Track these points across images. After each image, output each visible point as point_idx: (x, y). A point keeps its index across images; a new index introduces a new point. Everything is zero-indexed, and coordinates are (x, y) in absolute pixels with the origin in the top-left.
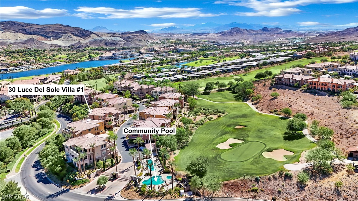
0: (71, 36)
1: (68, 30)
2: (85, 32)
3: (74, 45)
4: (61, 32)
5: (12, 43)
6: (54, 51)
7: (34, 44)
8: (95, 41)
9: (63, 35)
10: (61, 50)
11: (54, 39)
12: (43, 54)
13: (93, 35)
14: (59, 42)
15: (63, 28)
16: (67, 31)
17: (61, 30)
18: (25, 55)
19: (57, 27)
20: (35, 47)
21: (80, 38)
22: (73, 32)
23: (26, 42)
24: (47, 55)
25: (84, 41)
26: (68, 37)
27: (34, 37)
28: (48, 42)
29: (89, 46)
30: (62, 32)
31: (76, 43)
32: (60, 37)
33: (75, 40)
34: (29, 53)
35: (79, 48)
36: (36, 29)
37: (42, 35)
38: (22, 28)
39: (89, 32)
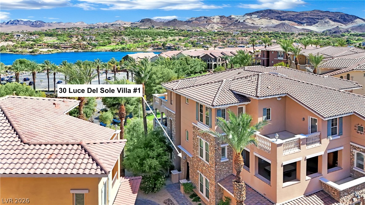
0: (328, 21)
1: (327, 16)
2: (348, 17)
3: (330, 30)
4: (317, 17)
5: (264, 27)
6: (303, 34)
7: (283, 28)
8: (360, 26)
9: (319, 20)
10: (311, 34)
11: (306, 25)
12: (290, 37)
13: (358, 20)
14: (313, 28)
15: (321, 14)
16: (324, 17)
17: (318, 16)
19: (314, 13)
20: (283, 30)
21: (339, 24)
22: (332, 17)
23: (276, 27)
24: (293, 38)
25: (343, 27)
26: (325, 22)
27: (286, 22)
28: (300, 27)
29: (350, 32)
30: (319, 17)
31: (333, 29)
32: (315, 23)
33: (333, 25)
34: (275, 36)
35: (336, 33)
36: (291, 16)
37: (295, 22)
38: (278, 15)
39: (353, 17)
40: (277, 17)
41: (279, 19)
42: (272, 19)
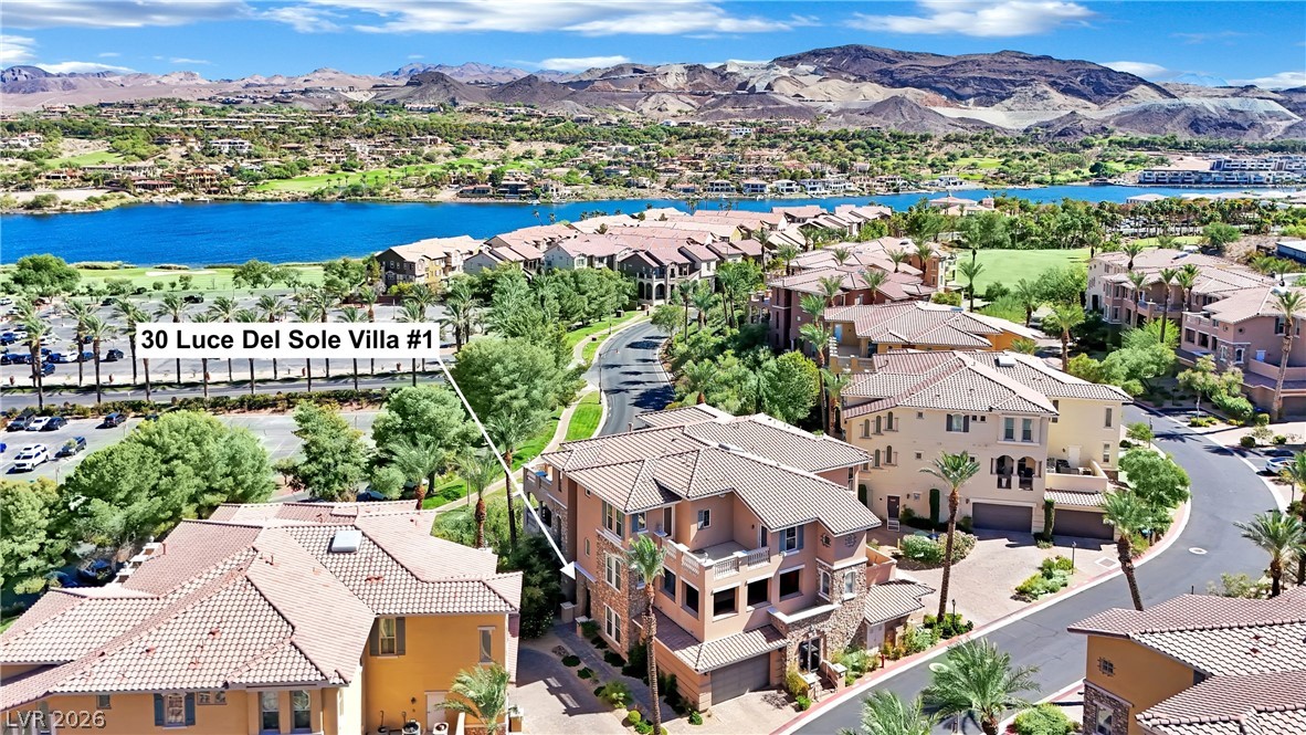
0: (1046, 92)
1: (1041, 73)
2: (1110, 79)
3: (1048, 125)
4: (1011, 78)
5: (834, 111)
6: (959, 140)
7: (898, 117)
8: (1146, 111)
9: (1018, 89)
10: (985, 140)
11: (978, 104)
12: (917, 149)
13: (1140, 89)
14: (994, 116)
15: (1023, 66)
16: (1033, 77)
17: (1015, 72)
18: (852, 150)
19: (1002, 62)
20: (896, 125)
21: (1081, 101)
22: (1059, 77)
23: (876, 109)
24: (927, 154)
25: (1091, 113)
26: (1036, 95)
27: (910, 93)
28: (952, 112)
29: (1112, 132)
30: (1018, 77)
31: (1059, 120)
32: (1002, 99)
33: (1059, 106)
34: (869, 144)
35: (1065, 135)
36: (927, 70)
37: (940, 91)
38: (885, 66)
39: (1126, 78)
40: (880, 72)
41: (886, 80)
42: (863, 78)
